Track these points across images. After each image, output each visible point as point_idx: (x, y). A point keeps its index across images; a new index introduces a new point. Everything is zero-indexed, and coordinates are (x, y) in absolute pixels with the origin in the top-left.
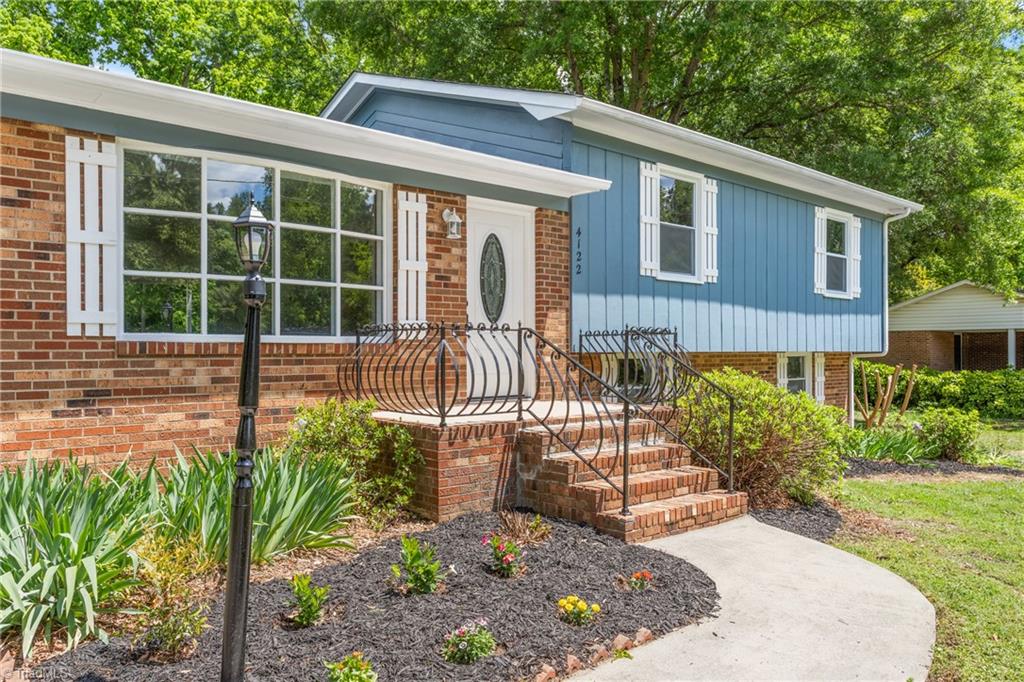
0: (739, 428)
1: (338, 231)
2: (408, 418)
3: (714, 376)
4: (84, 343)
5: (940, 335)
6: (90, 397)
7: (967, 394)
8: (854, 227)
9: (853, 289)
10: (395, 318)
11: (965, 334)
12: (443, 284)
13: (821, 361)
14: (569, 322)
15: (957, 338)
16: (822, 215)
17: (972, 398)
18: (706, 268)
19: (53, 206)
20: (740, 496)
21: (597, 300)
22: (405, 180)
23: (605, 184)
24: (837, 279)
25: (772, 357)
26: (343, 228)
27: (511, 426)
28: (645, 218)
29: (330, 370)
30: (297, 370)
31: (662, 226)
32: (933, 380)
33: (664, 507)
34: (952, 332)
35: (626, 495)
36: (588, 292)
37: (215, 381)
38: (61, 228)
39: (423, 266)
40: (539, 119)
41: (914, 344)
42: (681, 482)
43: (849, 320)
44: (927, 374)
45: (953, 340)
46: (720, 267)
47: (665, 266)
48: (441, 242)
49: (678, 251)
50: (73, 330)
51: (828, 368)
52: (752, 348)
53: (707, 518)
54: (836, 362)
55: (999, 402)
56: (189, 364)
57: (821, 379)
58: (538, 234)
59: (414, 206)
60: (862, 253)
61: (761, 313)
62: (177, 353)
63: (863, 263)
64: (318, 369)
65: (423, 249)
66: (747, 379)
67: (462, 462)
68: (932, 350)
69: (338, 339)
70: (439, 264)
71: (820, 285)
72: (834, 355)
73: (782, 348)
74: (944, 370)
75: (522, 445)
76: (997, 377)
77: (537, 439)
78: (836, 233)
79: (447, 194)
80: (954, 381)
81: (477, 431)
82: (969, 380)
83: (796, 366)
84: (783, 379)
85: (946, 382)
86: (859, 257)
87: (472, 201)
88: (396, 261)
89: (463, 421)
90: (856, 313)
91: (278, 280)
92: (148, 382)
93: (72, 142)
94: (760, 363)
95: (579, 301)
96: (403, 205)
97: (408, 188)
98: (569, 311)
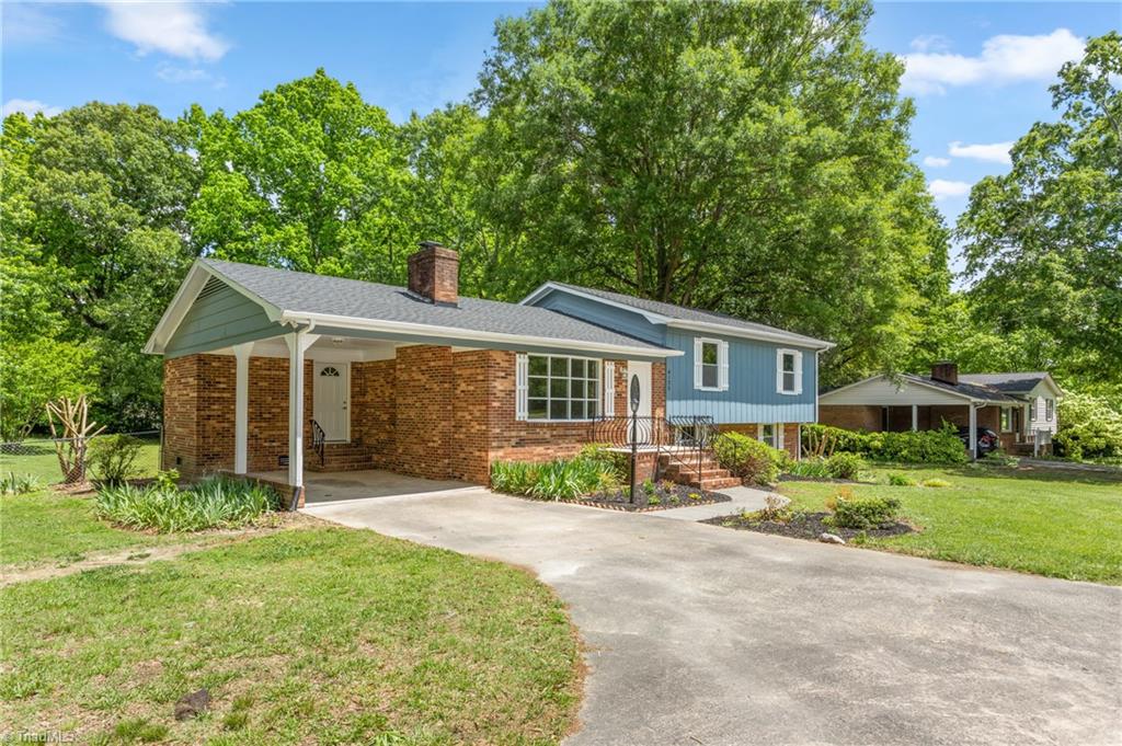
0: (738, 455)
1: (570, 378)
2: (623, 450)
3: (728, 435)
4: (520, 423)
5: (873, 409)
6: (521, 443)
7: (885, 447)
8: (798, 357)
9: (798, 389)
10: (603, 412)
11: (890, 407)
12: (619, 397)
13: (782, 427)
14: (665, 412)
15: (885, 409)
16: (781, 353)
17: (888, 450)
18: (723, 384)
19: (513, 377)
20: (739, 479)
21: (676, 403)
22: (607, 357)
23: (682, 353)
24: (789, 384)
25: (755, 426)
26: (573, 376)
27: (656, 453)
28: (696, 363)
29: (583, 432)
30: (574, 432)
31: (704, 366)
32: (864, 437)
33: (713, 481)
34: (880, 407)
35: (700, 476)
36: (672, 400)
37: (552, 436)
38: (515, 385)
39: (613, 391)
40: (653, 323)
41: (855, 414)
42: (717, 474)
43: (796, 407)
44: (862, 434)
45: (881, 410)
46: (730, 383)
47: (705, 384)
48: (619, 379)
49: (710, 377)
50: (517, 419)
51: (785, 431)
52: (745, 422)
53: (727, 485)
54: (790, 428)
55: (905, 452)
56: (545, 430)
57: (782, 437)
58: (653, 374)
59: (610, 367)
60: (803, 370)
61: (749, 406)
62: (542, 426)
63: (803, 375)
64: (580, 432)
65: (614, 383)
66: (741, 436)
67: (642, 465)
68: (867, 418)
69: (587, 420)
70: (619, 389)
71: (780, 388)
72: (789, 424)
73: (760, 421)
74: (873, 431)
75: (661, 460)
76: (904, 437)
77: (667, 457)
78: (789, 360)
79: (621, 361)
80: (877, 439)
81: (647, 454)
82: (887, 439)
83: (768, 429)
84: (761, 436)
85: (873, 439)
86: (801, 372)
87: (629, 362)
88: (604, 390)
89: (642, 451)
90: (800, 403)
91: (549, 399)
92: (534, 436)
93: (517, 355)
94: (749, 429)
95: (669, 403)
96: (607, 367)
97: (608, 360)
98: (665, 407)
